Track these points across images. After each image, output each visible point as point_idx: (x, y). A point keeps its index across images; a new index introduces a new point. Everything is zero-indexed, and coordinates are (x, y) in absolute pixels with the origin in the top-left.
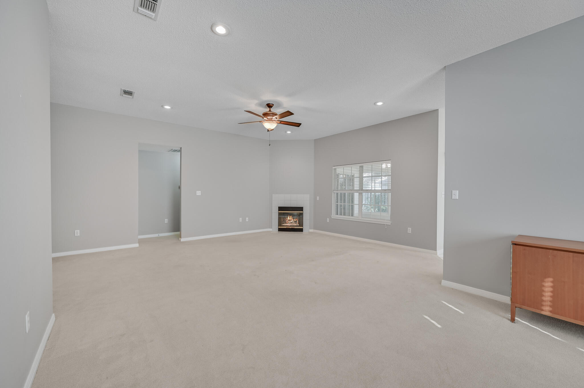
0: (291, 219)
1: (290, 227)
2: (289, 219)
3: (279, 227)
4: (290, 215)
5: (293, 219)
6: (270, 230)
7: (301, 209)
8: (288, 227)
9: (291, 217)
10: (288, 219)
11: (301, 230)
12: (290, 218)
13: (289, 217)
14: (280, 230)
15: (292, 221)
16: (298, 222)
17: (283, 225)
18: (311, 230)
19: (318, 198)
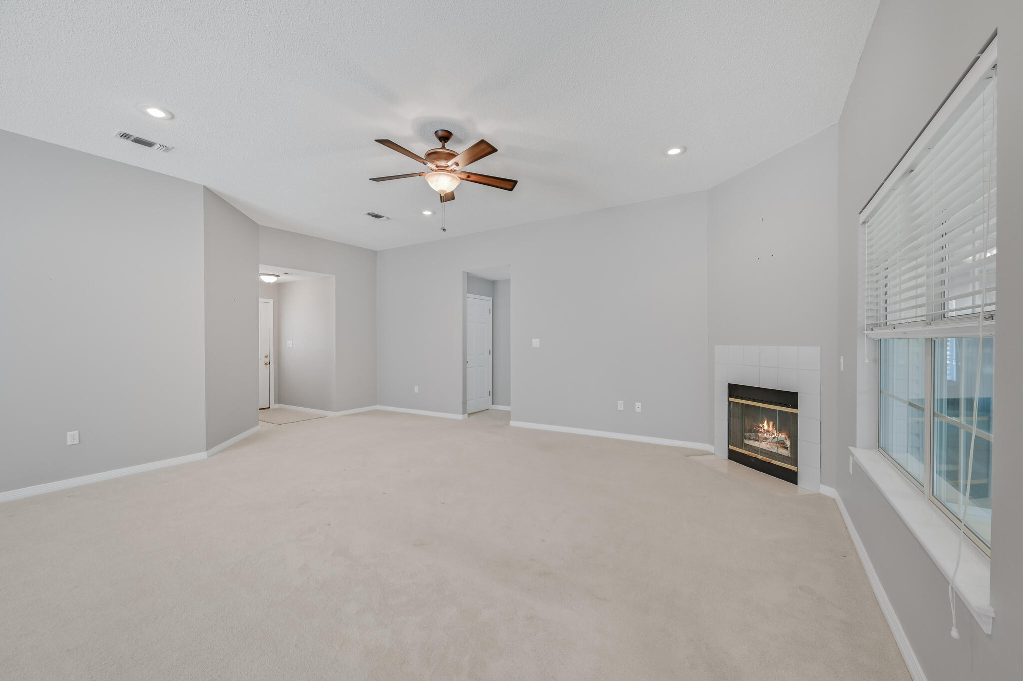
0: (770, 429)
2: (766, 427)
3: (731, 447)
4: (770, 415)
5: (778, 431)
7: (790, 399)
8: (753, 454)
9: (771, 424)
10: (763, 426)
11: (791, 477)
12: (768, 426)
13: (766, 422)
14: (733, 456)
15: (772, 437)
16: (788, 443)
17: (746, 442)
18: (829, 491)
19: (842, 361)
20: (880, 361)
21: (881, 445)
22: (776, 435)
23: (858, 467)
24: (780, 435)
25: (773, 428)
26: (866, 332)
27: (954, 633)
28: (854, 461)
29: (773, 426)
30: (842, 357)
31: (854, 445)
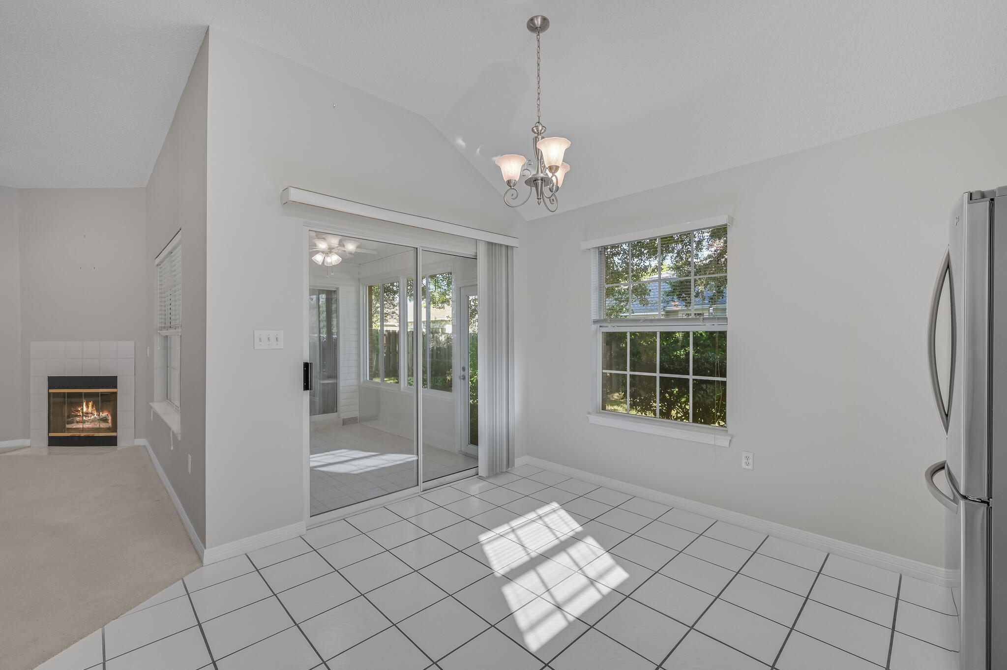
0: (90, 410)
1: (83, 434)
2: (85, 410)
3: (52, 435)
4: (88, 398)
5: (98, 411)
6: (27, 442)
7: (112, 381)
8: (77, 434)
9: (90, 404)
10: (82, 409)
11: (112, 441)
12: (87, 407)
13: (84, 404)
14: (53, 442)
15: (92, 417)
16: (110, 418)
17: (68, 426)
18: (141, 442)
19: (148, 350)
20: (166, 349)
21: (167, 397)
22: (95, 416)
23: (156, 415)
24: (101, 414)
25: (92, 408)
26: (158, 332)
27: (172, 448)
28: (153, 412)
29: (93, 406)
30: (148, 348)
31: (153, 401)
